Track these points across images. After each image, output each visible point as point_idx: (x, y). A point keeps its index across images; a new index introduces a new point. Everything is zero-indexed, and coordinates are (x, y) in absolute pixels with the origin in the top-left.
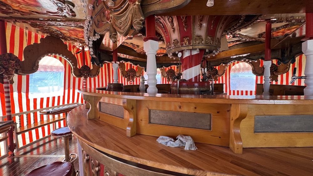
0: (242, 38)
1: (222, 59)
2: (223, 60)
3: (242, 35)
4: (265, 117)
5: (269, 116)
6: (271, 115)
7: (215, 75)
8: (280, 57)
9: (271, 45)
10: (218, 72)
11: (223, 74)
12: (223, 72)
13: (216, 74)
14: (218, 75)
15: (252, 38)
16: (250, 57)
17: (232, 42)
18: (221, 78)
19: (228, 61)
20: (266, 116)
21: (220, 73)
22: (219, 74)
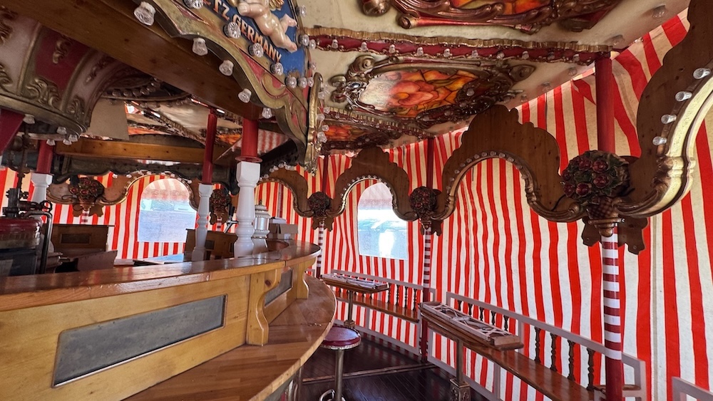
0: (167, 125)
1: (112, 161)
2: (115, 164)
3: (168, 119)
4: (100, 329)
5: (112, 322)
6: (118, 319)
7: (96, 199)
8: (227, 181)
9: (214, 156)
10: (106, 192)
11: (120, 199)
12: (119, 194)
13: (99, 196)
14: (104, 200)
15: (190, 133)
16: (180, 171)
17: (146, 125)
18: (113, 208)
19: (128, 168)
20: (102, 325)
21: (109, 195)
22: (109, 198)
